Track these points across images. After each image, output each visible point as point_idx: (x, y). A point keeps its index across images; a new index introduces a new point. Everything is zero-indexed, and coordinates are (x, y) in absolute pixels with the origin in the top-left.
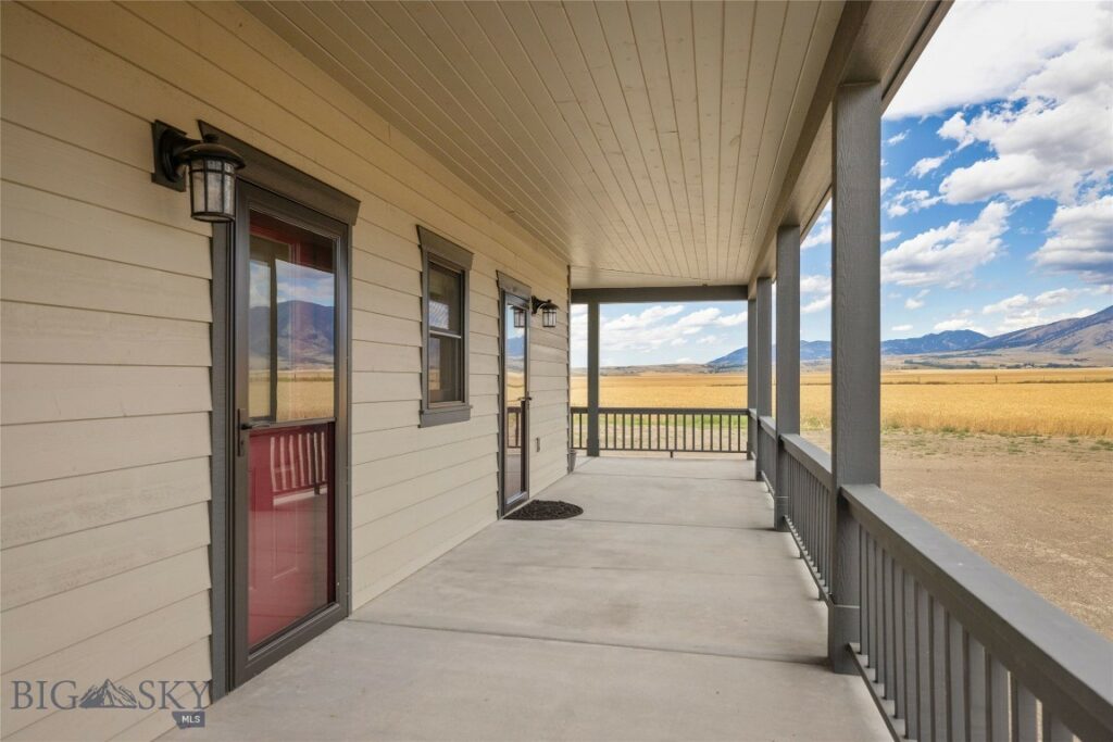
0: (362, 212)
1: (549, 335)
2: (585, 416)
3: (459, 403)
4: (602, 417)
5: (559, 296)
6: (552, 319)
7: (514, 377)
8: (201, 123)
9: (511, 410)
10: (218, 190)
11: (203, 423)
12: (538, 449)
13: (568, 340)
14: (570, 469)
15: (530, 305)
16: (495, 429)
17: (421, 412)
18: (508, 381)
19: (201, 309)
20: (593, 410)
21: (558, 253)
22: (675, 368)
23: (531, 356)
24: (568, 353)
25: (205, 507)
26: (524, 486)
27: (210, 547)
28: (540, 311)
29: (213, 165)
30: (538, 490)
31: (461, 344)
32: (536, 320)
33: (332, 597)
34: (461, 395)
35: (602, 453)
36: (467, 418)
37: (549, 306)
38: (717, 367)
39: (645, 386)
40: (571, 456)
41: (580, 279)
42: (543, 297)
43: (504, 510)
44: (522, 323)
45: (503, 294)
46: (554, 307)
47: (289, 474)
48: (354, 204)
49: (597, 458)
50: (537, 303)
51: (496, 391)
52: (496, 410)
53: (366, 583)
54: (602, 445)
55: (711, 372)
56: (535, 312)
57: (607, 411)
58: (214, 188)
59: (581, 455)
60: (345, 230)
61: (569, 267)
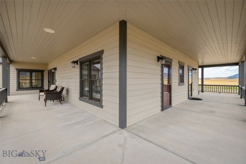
0: (173, 61)
1: (195, 73)
2: (201, 86)
3: (183, 83)
4: (204, 86)
5: (197, 67)
6: (196, 71)
7: (190, 80)
8: (160, 55)
9: (190, 85)
10: (164, 62)
11: (160, 84)
12: (194, 90)
13: (198, 74)
14: (199, 94)
15: (192, 69)
16: (188, 87)
17: (179, 84)
18: (189, 81)
19: (160, 73)
20: (202, 85)
21: (197, 61)
22: (219, 78)
23: (193, 77)
24: (198, 76)
25: (160, 92)
26: (191, 95)
27: (161, 96)
28: (194, 70)
29: (163, 60)
30: (194, 96)
31: (183, 76)
32: (193, 71)
33: (170, 104)
34: (183, 82)
35: (204, 92)
36: (184, 85)
37: (196, 69)
38: (230, 78)
39: (212, 81)
40: (199, 92)
41: (200, 64)
42: (195, 68)
43: (189, 98)
44: (191, 72)
45: (189, 68)
46: (197, 69)
47: (166, 90)
48: (172, 60)
49: (203, 93)
50: (193, 69)
51: (188, 82)
52: (188, 84)
53: (174, 103)
54: (204, 91)
55: (229, 79)
56: (193, 70)
57: (205, 85)
58: (163, 62)
59: (200, 92)
60: (171, 63)
61: (198, 63)
